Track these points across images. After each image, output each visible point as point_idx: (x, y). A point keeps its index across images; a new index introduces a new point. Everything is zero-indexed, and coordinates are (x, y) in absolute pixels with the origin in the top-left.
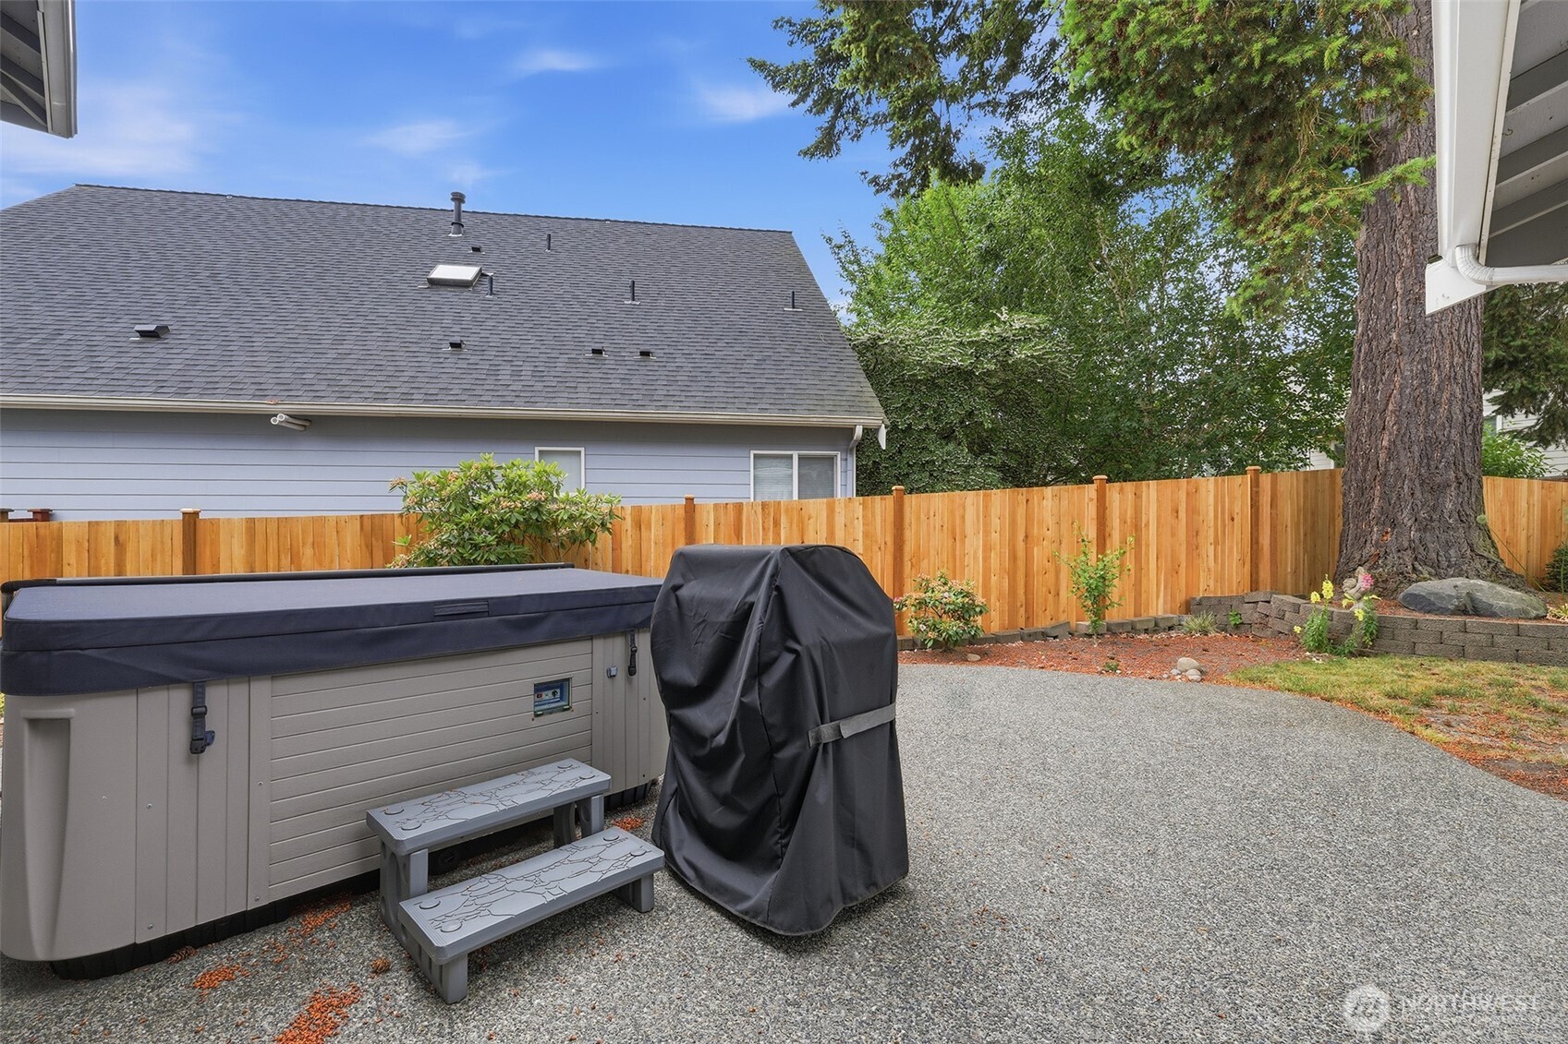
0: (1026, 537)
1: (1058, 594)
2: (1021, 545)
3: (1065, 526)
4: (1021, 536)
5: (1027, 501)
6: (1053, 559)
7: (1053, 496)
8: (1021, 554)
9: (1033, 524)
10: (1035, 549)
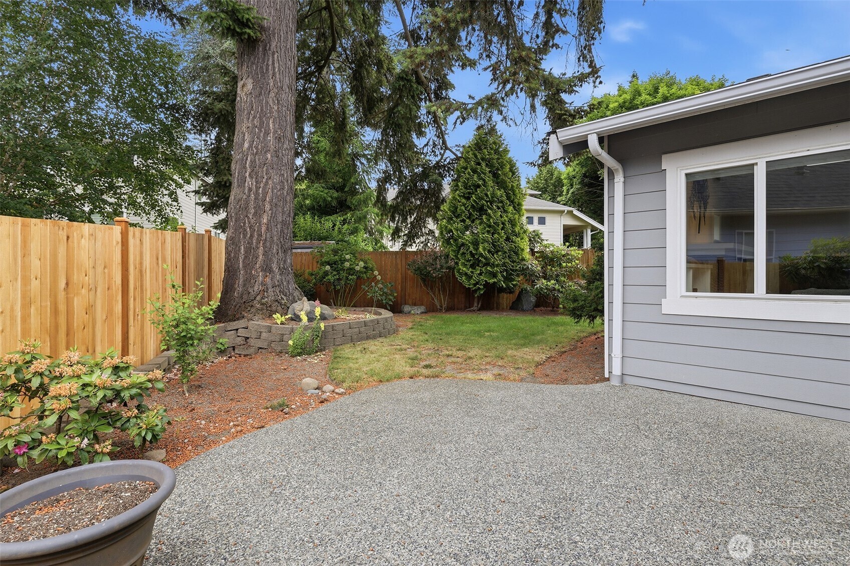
0: (67, 284)
1: (94, 351)
2: (61, 295)
3: (100, 269)
4: (62, 284)
5: (68, 237)
6: (90, 309)
7: (89, 235)
8: (62, 307)
9: (73, 268)
10: (75, 299)
